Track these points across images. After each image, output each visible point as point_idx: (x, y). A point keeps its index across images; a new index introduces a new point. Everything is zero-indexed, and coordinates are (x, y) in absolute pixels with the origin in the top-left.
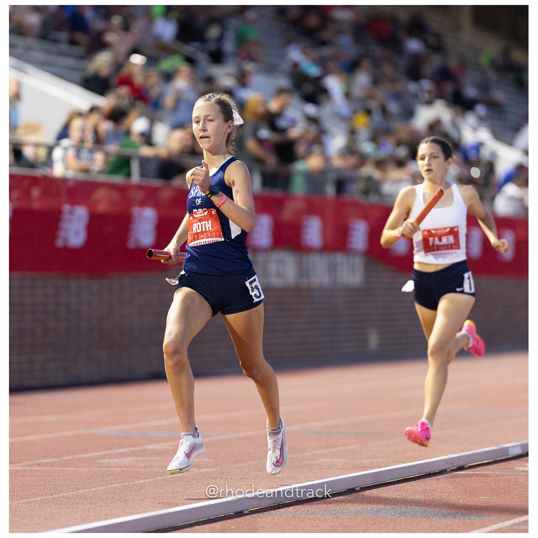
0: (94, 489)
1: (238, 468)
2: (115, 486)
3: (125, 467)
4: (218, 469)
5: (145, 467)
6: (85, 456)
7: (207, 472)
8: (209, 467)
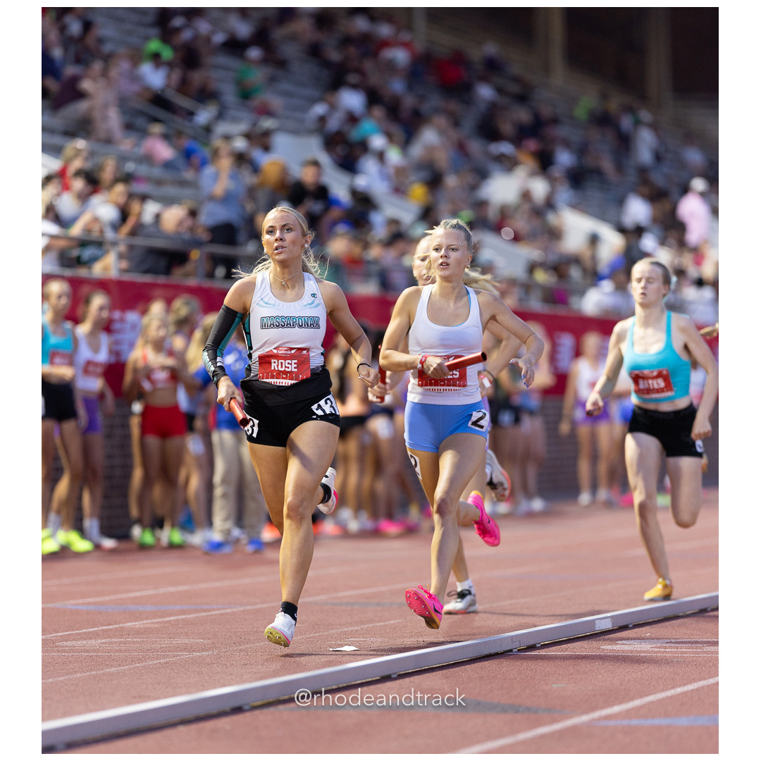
1: (241, 651)
2: (79, 675)
3: (94, 651)
4: (216, 652)
5: (120, 651)
7: (200, 657)
8: (203, 650)
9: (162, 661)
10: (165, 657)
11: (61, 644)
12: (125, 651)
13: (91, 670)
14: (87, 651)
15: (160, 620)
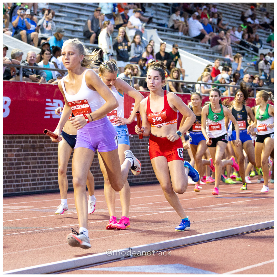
0: (210, 219)
1: (268, 211)
2: (219, 218)
3: (224, 210)
4: (261, 211)
5: (231, 210)
6: (208, 206)
7: (256, 212)
8: (257, 210)
9: (244, 214)
10: (245, 212)
11: (213, 208)
12: (233, 211)
13: (223, 216)
14: (221, 211)
15: (244, 201)
